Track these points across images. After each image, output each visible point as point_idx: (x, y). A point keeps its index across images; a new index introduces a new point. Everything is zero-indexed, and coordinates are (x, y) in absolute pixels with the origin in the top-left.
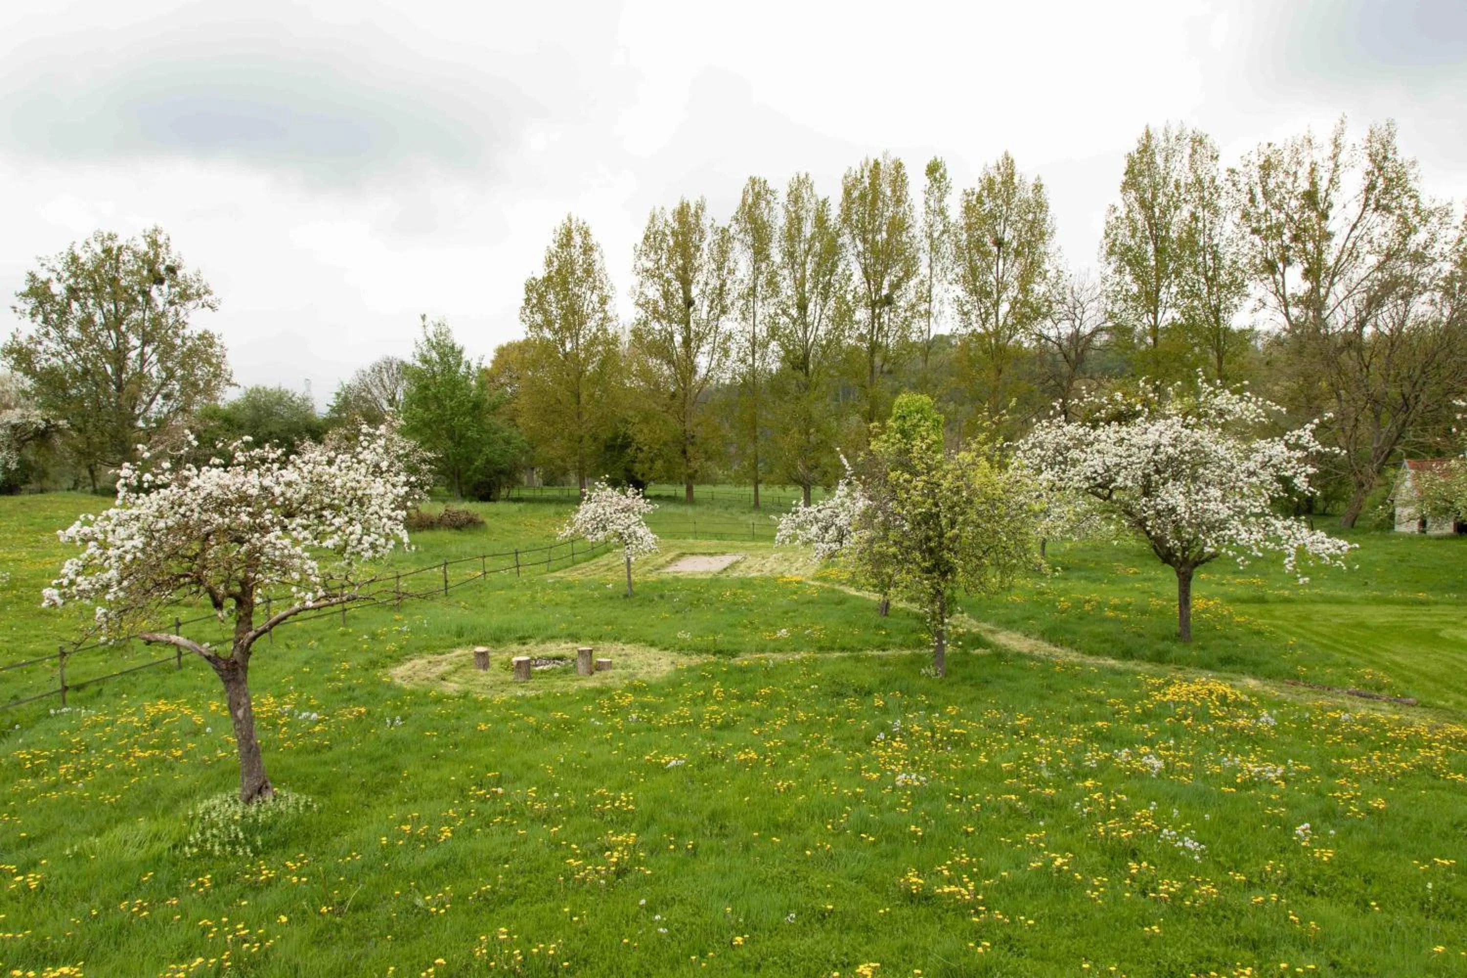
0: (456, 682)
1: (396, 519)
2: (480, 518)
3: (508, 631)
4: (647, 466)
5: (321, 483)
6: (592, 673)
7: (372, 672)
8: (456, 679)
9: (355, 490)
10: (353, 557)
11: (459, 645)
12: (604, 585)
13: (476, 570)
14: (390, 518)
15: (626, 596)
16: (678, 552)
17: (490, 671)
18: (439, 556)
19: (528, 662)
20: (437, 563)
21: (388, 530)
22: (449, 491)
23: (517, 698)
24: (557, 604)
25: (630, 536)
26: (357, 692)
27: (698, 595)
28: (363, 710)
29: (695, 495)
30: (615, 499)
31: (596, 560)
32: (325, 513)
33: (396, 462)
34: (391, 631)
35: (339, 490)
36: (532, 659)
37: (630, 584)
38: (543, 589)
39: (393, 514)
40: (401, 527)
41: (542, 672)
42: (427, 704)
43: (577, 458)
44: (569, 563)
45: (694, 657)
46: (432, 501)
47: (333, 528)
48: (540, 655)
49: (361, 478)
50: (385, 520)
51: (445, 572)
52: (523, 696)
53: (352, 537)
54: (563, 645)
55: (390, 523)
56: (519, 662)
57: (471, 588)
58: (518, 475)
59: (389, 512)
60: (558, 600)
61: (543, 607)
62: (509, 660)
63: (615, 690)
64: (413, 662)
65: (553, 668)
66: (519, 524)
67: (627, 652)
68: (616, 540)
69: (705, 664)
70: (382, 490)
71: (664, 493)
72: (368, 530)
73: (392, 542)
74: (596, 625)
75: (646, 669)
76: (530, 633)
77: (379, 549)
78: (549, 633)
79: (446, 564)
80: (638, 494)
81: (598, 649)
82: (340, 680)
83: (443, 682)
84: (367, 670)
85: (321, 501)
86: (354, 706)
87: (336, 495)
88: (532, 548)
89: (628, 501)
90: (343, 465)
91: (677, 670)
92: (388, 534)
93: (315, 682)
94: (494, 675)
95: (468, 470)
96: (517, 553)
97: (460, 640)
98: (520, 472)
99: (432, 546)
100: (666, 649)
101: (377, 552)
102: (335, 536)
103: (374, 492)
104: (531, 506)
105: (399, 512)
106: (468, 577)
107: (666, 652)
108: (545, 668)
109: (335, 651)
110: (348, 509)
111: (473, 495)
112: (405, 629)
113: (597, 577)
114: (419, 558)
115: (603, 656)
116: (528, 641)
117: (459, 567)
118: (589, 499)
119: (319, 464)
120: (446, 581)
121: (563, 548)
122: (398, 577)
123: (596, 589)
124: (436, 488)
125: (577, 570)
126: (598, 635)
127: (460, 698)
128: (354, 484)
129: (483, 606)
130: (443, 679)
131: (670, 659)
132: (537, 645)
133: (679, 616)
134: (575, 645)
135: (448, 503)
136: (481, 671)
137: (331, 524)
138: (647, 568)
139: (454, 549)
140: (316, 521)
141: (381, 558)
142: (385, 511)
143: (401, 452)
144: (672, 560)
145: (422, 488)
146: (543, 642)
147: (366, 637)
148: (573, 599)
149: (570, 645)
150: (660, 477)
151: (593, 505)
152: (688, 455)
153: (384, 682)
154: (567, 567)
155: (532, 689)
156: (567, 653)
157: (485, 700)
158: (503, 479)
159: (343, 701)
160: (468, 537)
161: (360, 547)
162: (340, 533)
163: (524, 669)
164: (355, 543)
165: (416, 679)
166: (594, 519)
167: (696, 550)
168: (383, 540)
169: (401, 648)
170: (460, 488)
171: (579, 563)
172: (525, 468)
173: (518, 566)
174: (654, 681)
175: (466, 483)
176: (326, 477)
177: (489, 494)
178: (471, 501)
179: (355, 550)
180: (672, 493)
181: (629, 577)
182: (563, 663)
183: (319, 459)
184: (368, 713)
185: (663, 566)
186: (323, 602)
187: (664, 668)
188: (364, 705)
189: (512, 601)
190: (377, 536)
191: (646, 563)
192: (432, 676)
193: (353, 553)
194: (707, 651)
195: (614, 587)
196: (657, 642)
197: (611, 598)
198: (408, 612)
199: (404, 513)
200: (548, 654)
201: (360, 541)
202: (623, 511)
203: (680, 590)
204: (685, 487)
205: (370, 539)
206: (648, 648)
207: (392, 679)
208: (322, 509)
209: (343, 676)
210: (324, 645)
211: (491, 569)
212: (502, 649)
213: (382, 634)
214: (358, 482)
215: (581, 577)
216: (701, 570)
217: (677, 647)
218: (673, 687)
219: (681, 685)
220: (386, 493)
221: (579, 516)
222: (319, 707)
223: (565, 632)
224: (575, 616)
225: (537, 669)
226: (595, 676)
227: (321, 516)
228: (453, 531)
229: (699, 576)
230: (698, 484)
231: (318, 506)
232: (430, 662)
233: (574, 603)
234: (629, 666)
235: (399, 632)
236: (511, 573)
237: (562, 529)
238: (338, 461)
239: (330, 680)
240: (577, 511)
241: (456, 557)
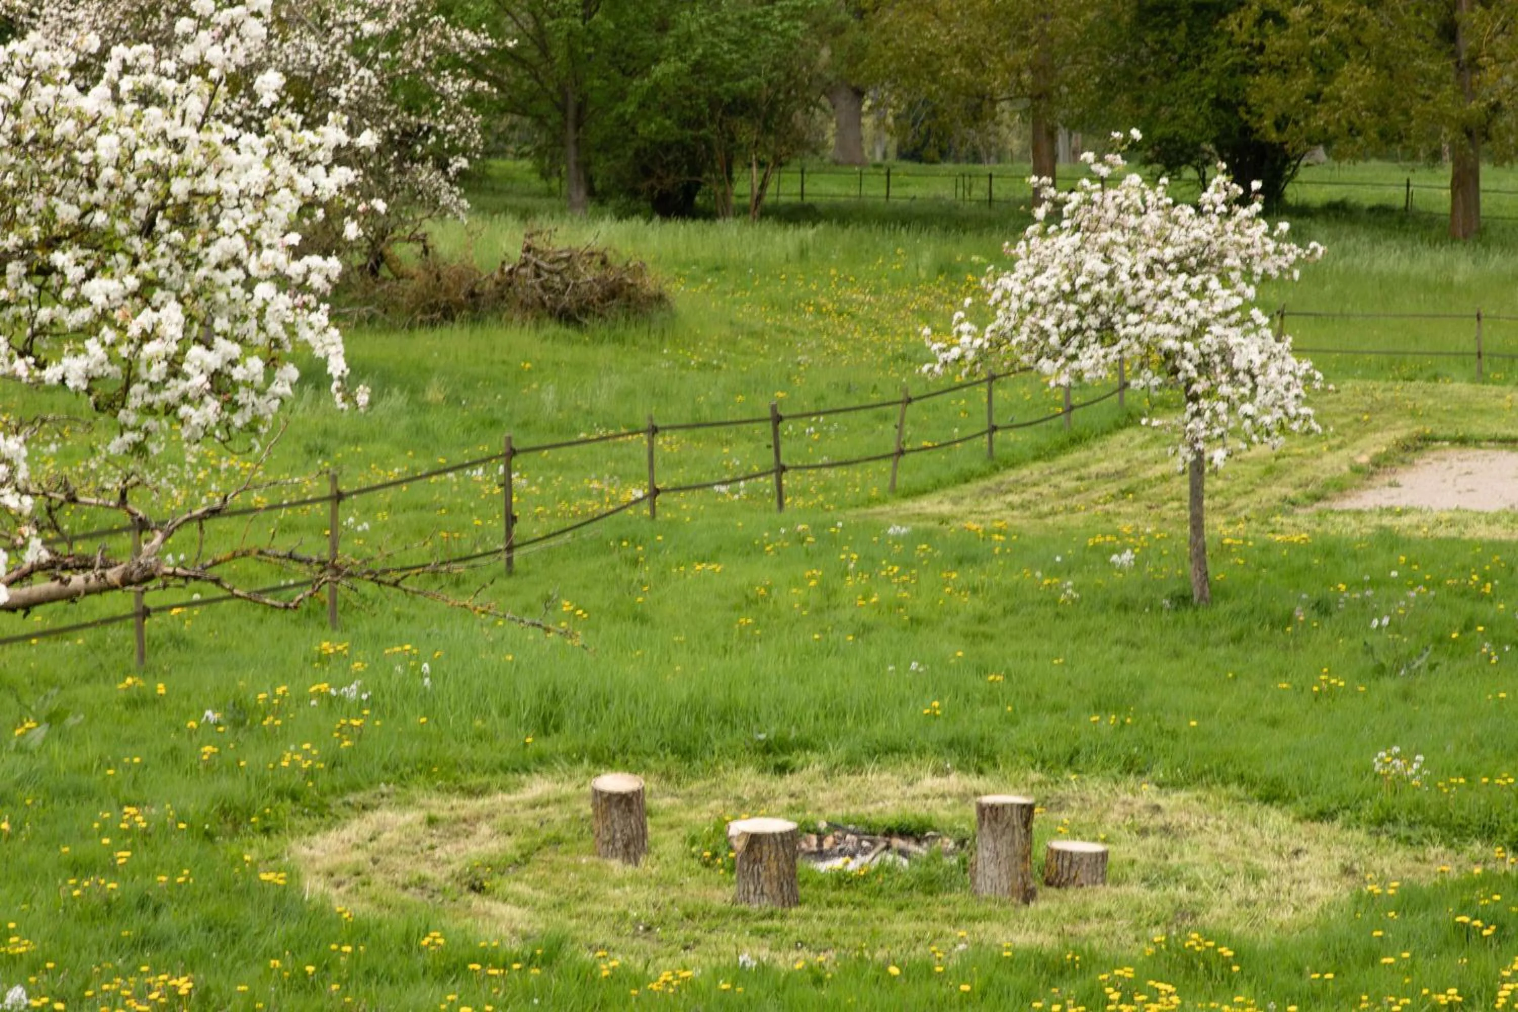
0: (521, 903)
1: (303, 287)
2: (650, 284)
3: (725, 717)
4: (1302, 84)
5: (49, 146)
6: (1028, 896)
7: (228, 847)
8: (522, 889)
9: (162, 173)
10: (150, 422)
11: (543, 761)
12: (1103, 552)
13: (625, 478)
14: (282, 281)
15: (1182, 600)
16: (1403, 430)
17: (647, 866)
18: (494, 423)
19: (788, 840)
20: (484, 449)
21: (275, 328)
22: (545, 175)
23: (739, 974)
24: (915, 621)
25: (1204, 367)
26: (167, 921)
27: (1467, 607)
28: (184, 985)
29: (1486, 202)
30: (1153, 218)
31: (1078, 455)
32: (58, 258)
33: (351, 63)
34: (302, 699)
35: (108, 173)
36: (806, 828)
37: (1199, 552)
38: (869, 562)
39: (296, 269)
40: (321, 318)
41: (842, 880)
42: (412, 977)
43: (1024, 55)
44: (977, 465)
45: (1435, 850)
46: (479, 209)
47: (84, 315)
48: (837, 814)
49: (188, 131)
50: (264, 290)
51: (507, 484)
52: (763, 969)
53: (150, 348)
54: (929, 782)
55: (283, 301)
56: (754, 840)
57: (603, 548)
58: (798, 116)
59: (276, 257)
60: (921, 607)
61: (864, 630)
62: (720, 828)
63: (1117, 963)
64: (374, 818)
65: (883, 868)
66: (793, 306)
67: (1174, 819)
68: (1151, 379)
69: (1473, 884)
70: (257, 177)
71: (1367, 196)
72: (207, 324)
73: (291, 372)
74: (1056, 709)
75: (1238, 888)
76: (808, 728)
77: (242, 396)
78: (879, 730)
79: (512, 453)
80: (1245, 201)
81: (1061, 804)
82: (112, 870)
83: (475, 900)
84: (209, 836)
85: (48, 218)
86: (156, 970)
87: (99, 195)
88: (836, 400)
89: (1203, 230)
90: (126, 84)
91: (1359, 899)
92: (276, 342)
93: (27, 874)
94: (663, 883)
95: (621, 96)
96: (777, 419)
97: (546, 745)
98: (808, 104)
99: (470, 383)
100: (1323, 816)
101: (235, 407)
102: (92, 345)
103: (229, 186)
104: (846, 236)
105: (314, 260)
106: (593, 507)
107: (1324, 829)
108: (853, 866)
109: (104, 764)
110: (138, 245)
111: (634, 193)
112: (351, 691)
113: (1078, 520)
114: (419, 430)
115: (1075, 834)
116: (797, 758)
117: (564, 467)
118: (1055, 216)
119: (44, 80)
120: (511, 519)
121: (959, 402)
122: (339, 497)
123: (1068, 569)
124: (498, 165)
125: (1000, 491)
126: (1061, 747)
127: (530, 961)
128: (160, 154)
129: (640, 618)
130: (477, 888)
131: (1339, 855)
132: (830, 773)
133: (1389, 684)
134: (974, 782)
135: (542, 222)
136: (616, 866)
137: (80, 301)
138: (1278, 490)
139: (549, 396)
140: (27, 289)
141: (251, 428)
142: (268, 255)
143: (370, 27)
144: (1380, 463)
145: (442, 166)
146: (854, 764)
147: (210, 715)
148: (977, 604)
149: (955, 782)
150: (1353, 131)
151: (1066, 242)
152: (1466, 43)
153: (264, 887)
154: (966, 478)
155: (799, 945)
156: (941, 812)
157: (618, 977)
158: (746, 133)
159: (117, 946)
160: (605, 353)
161: (177, 387)
162: (108, 334)
163: (772, 866)
164: (158, 371)
165: (379, 879)
166: (1069, 297)
167: (1476, 429)
168: (256, 365)
169: (334, 764)
170: (584, 166)
171: (1011, 464)
172: (829, 91)
173: (781, 469)
174: (1266, 939)
175: (604, 148)
176: (65, 128)
177: (690, 191)
178: (623, 214)
179: (158, 400)
180: (1395, 196)
181: (1197, 523)
182: (921, 851)
183: (43, 58)
184: (203, 996)
185: (1341, 488)
186: (42, 585)
187: (1314, 888)
188: (190, 967)
189: (750, 602)
190: (235, 350)
191: (1272, 472)
192: (438, 876)
193: (149, 410)
194: (1489, 833)
195: (1139, 563)
196: (1292, 785)
197: (1124, 607)
198: (365, 627)
199: (334, 265)
200: (870, 811)
201: (175, 369)
202: (1182, 266)
203: (1399, 583)
204: (1446, 172)
205: (213, 360)
206: (1252, 809)
207: (293, 875)
208: (51, 243)
209: (123, 856)
210: (63, 736)
211: (680, 476)
212: (697, 786)
213: (268, 709)
214: (177, 146)
215: (1017, 520)
216: (1494, 506)
217: (1367, 812)
218: (1340, 964)
219: (1371, 958)
220: (271, 190)
221: (1010, 282)
222: (35, 968)
223: (939, 731)
224: (982, 671)
225: (824, 867)
226: (1040, 906)
227: (47, 270)
228: (552, 328)
229: (1482, 532)
230: (1500, 160)
231: (35, 232)
232: (432, 821)
233: (982, 619)
234: (1174, 876)
235: (331, 703)
236: (752, 494)
237: (943, 330)
238: (112, 67)
239: (78, 868)
240: (1008, 264)
241: (555, 428)
